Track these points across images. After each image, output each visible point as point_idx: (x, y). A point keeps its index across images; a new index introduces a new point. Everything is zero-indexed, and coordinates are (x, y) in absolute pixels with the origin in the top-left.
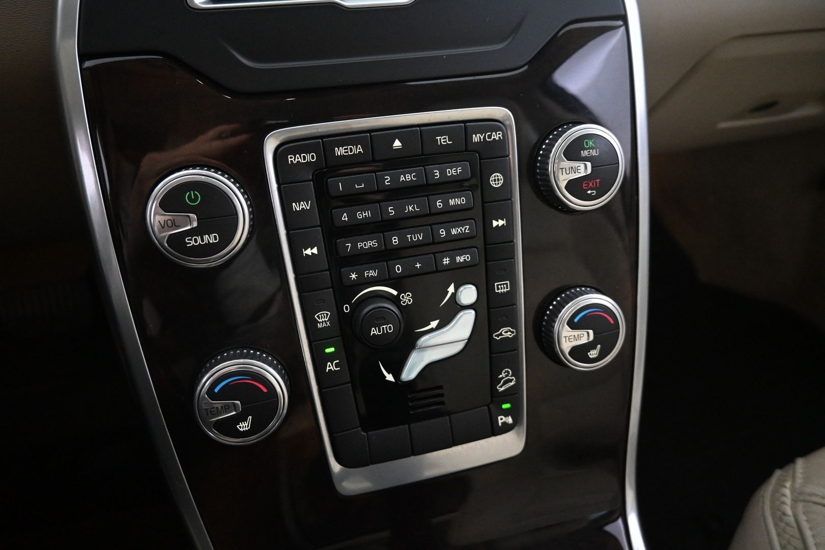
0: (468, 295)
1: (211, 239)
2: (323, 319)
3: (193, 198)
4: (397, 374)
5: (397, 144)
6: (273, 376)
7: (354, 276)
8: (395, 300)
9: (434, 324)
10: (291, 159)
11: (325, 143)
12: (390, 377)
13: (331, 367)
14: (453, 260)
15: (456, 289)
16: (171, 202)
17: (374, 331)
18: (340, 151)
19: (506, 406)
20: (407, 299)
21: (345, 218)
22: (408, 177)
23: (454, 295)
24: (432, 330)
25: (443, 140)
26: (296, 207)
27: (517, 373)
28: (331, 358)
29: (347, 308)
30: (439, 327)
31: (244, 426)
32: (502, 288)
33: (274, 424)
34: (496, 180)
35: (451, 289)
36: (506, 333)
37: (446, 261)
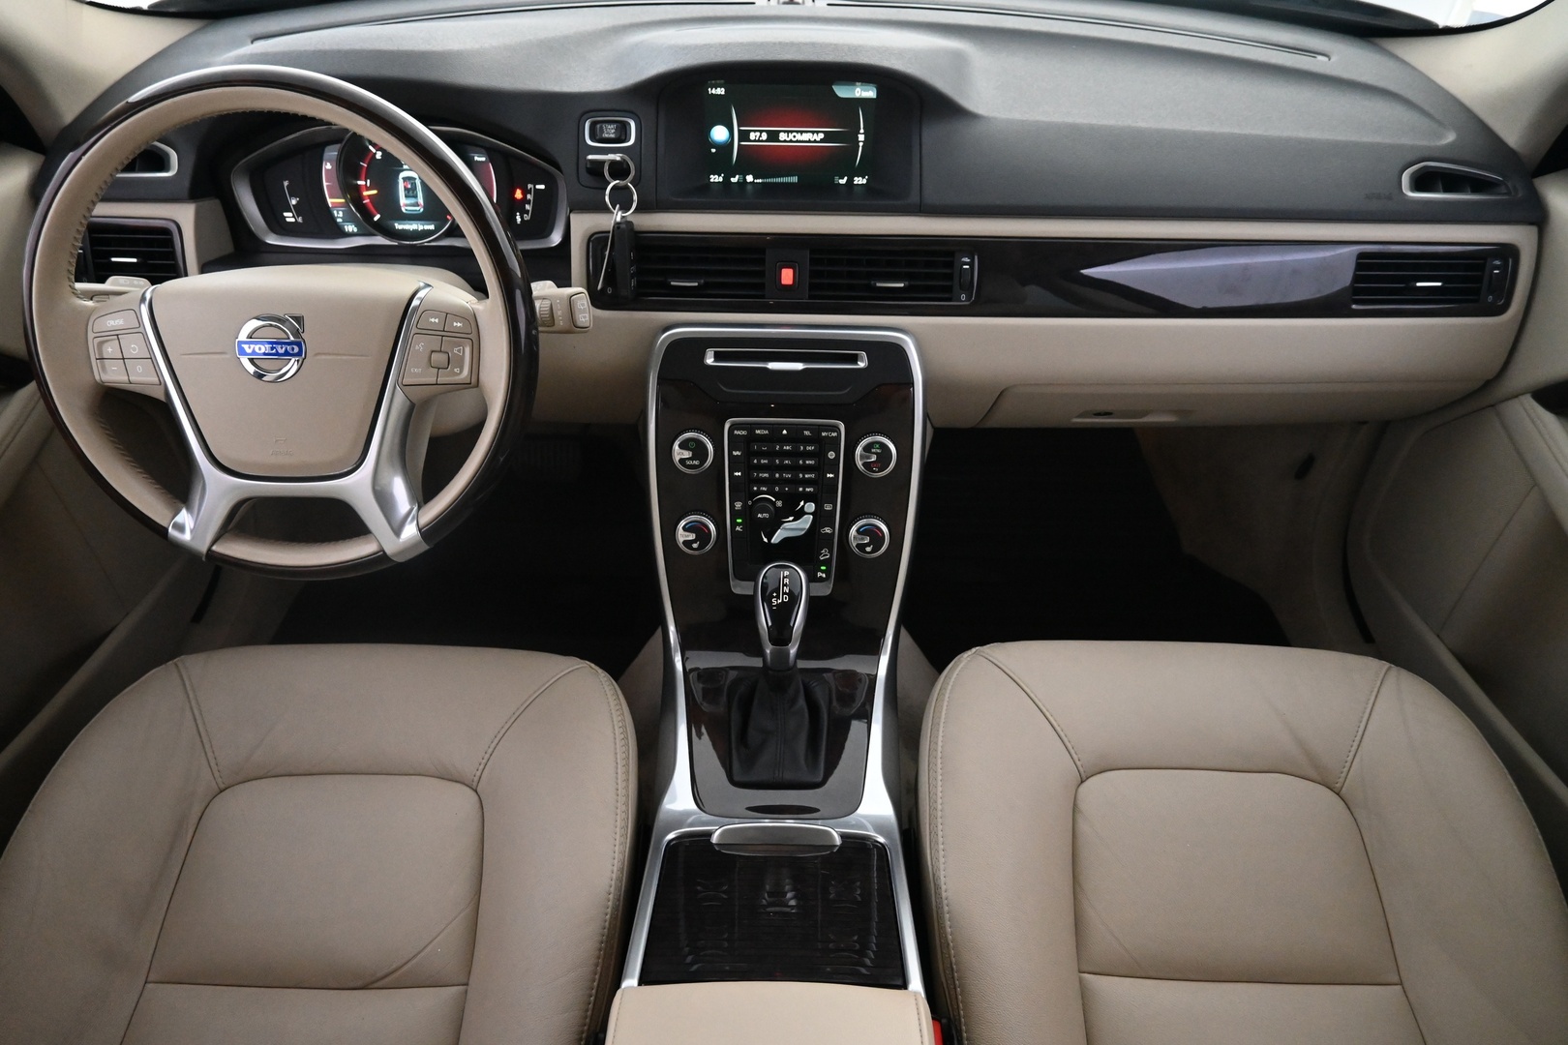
0: (810, 507)
1: (696, 462)
2: (738, 505)
3: (692, 445)
4: (770, 539)
5: (785, 432)
6: (712, 527)
7: (755, 488)
8: (774, 503)
9: (791, 518)
10: (736, 432)
11: (751, 427)
12: (765, 540)
13: (738, 528)
14: (804, 490)
15: (805, 503)
16: (683, 446)
17: (759, 516)
18: (758, 432)
19: (823, 568)
20: (779, 504)
21: (755, 461)
22: (788, 448)
23: (803, 506)
24: (789, 521)
25: (807, 433)
26: (735, 453)
27: (831, 552)
28: (739, 524)
29: (750, 503)
30: (793, 521)
31: (695, 546)
32: (828, 507)
33: (709, 547)
34: (831, 455)
35: (802, 503)
36: (828, 530)
37: (801, 489)
